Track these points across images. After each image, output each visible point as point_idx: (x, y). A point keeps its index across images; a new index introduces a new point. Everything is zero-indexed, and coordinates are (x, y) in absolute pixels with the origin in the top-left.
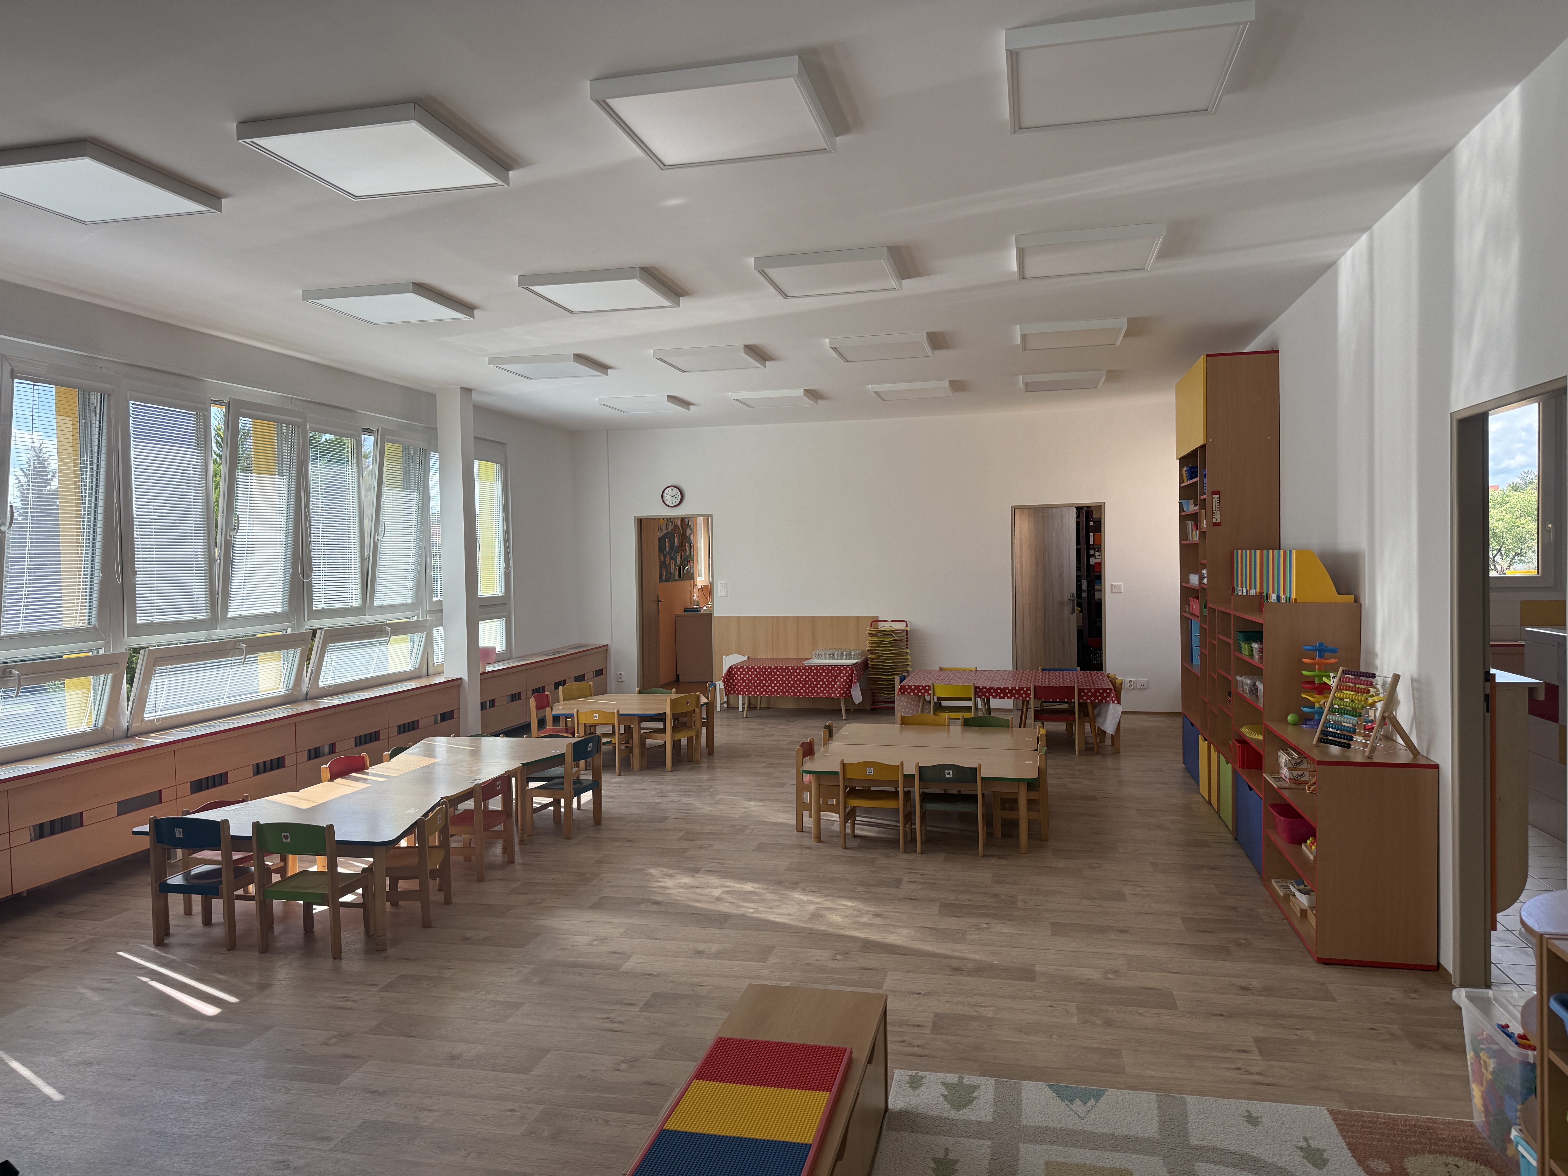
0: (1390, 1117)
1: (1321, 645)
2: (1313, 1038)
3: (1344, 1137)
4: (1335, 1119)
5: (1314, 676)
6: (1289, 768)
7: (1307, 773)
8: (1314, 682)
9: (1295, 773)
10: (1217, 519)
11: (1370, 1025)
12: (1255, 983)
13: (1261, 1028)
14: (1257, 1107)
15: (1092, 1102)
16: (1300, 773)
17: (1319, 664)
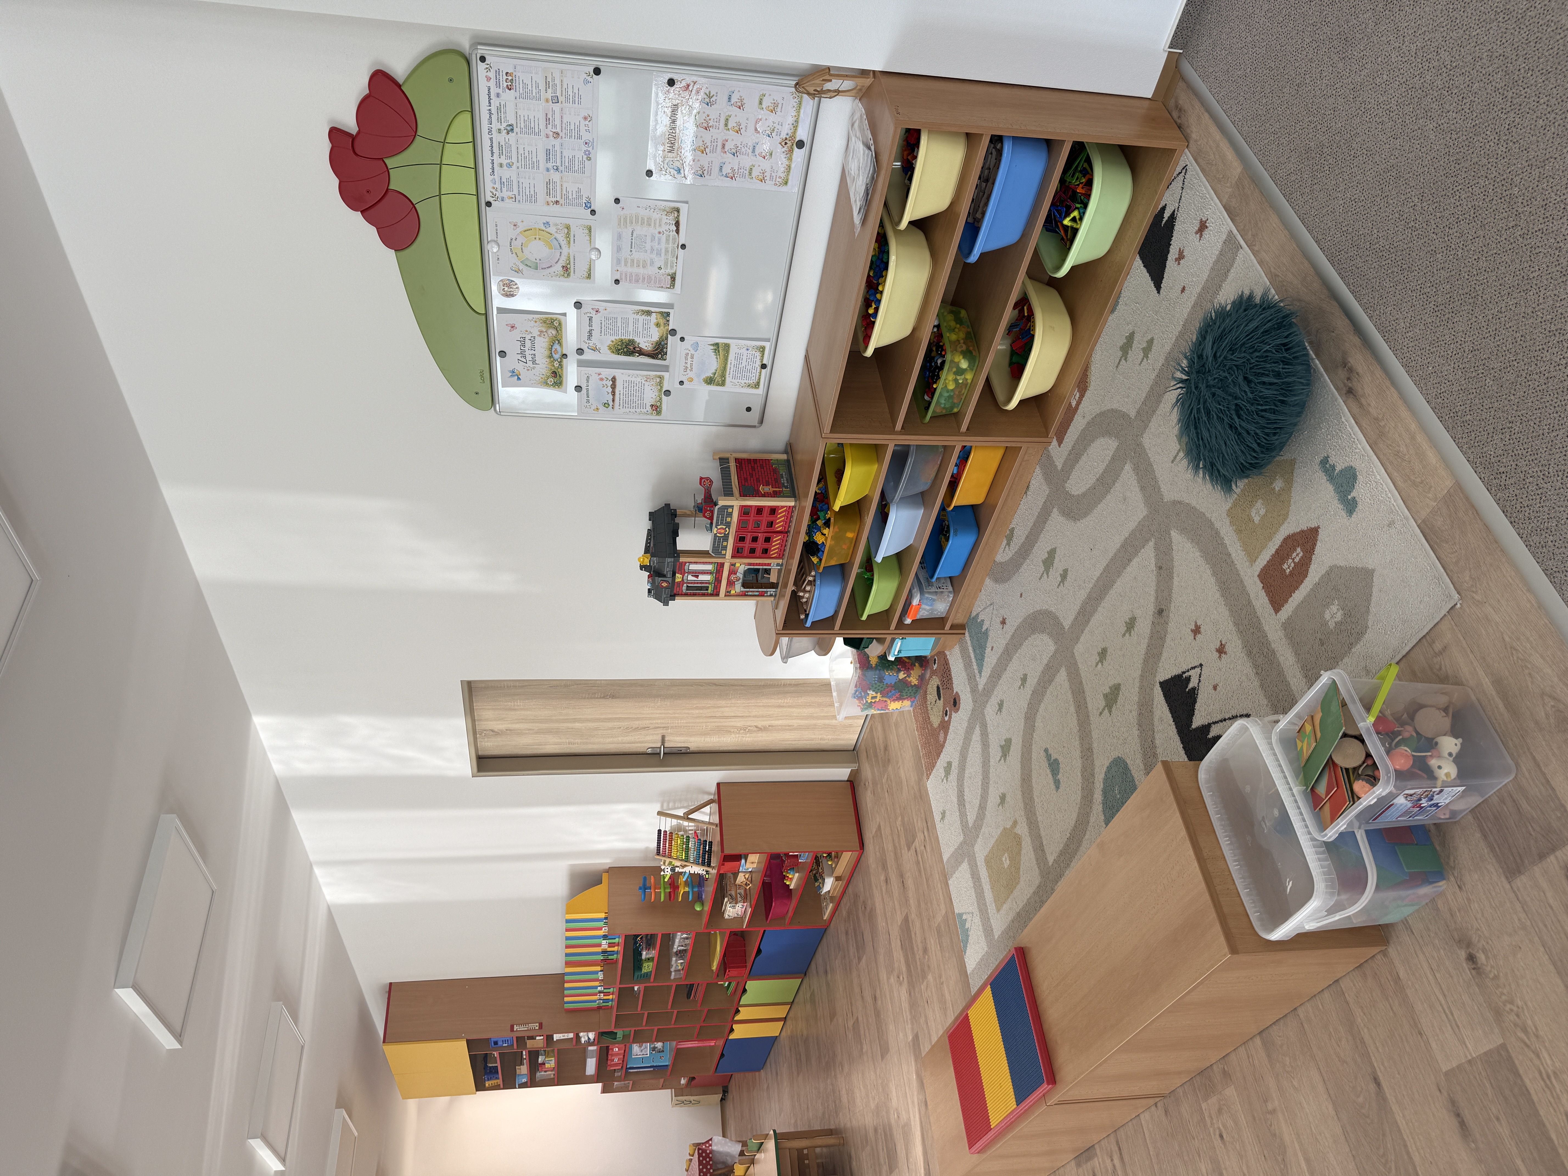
0: (922, 749)
1: (640, 888)
2: (900, 818)
3: (936, 763)
4: (930, 774)
5: (665, 893)
6: (736, 903)
7: (738, 891)
8: (670, 892)
9: (739, 899)
10: (536, 1026)
11: (886, 793)
12: (883, 878)
13: (903, 852)
14: (937, 817)
15: (964, 917)
16: (739, 896)
17: (655, 889)
